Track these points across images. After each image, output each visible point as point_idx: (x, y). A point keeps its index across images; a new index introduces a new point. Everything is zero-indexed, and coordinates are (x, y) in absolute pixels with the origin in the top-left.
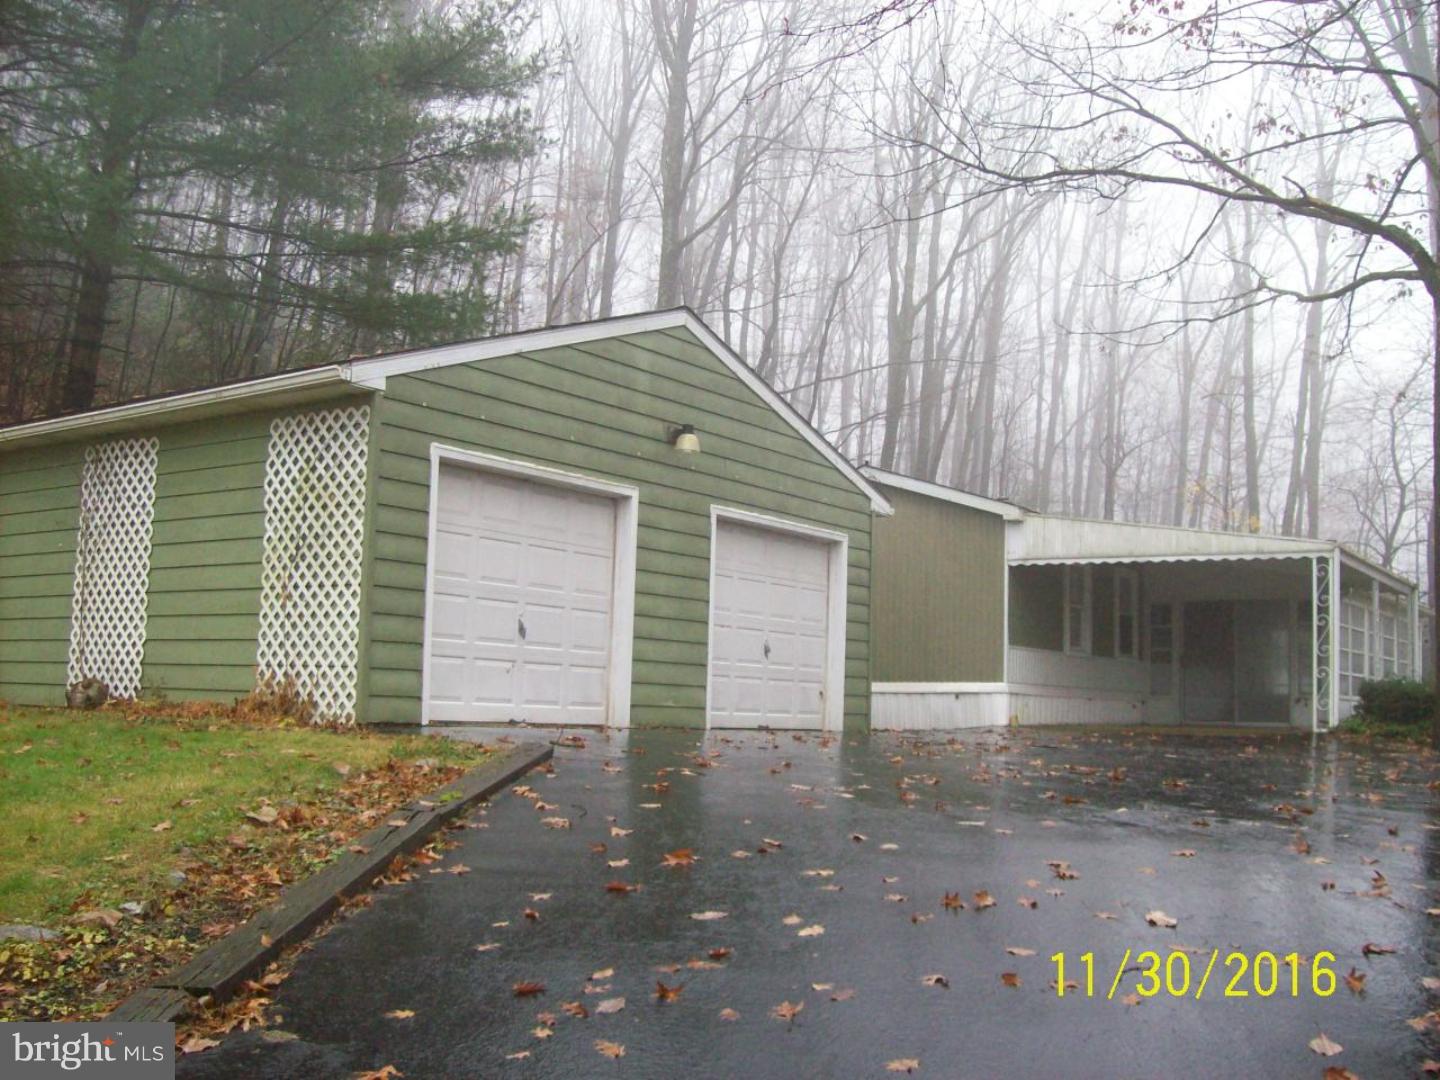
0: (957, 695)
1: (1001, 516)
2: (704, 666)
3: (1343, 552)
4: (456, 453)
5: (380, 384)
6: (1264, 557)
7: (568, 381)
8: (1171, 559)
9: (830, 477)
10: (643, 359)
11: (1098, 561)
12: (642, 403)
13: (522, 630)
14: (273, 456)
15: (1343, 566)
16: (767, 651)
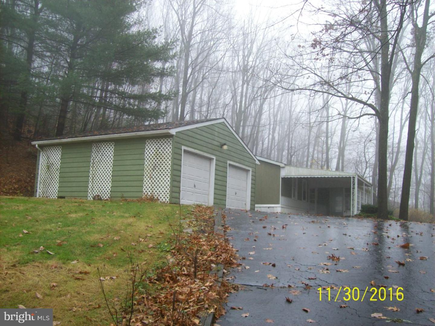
0: (269, 207)
1: (280, 166)
2: (226, 196)
3: (358, 176)
4: (186, 148)
5: (174, 134)
6: (341, 176)
7: (204, 134)
8: (319, 177)
9: (248, 155)
10: (217, 129)
11: (299, 177)
12: (216, 139)
13: (195, 186)
14: (147, 147)
15: (358, 179)
16: (236, 194)
